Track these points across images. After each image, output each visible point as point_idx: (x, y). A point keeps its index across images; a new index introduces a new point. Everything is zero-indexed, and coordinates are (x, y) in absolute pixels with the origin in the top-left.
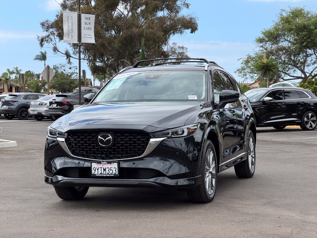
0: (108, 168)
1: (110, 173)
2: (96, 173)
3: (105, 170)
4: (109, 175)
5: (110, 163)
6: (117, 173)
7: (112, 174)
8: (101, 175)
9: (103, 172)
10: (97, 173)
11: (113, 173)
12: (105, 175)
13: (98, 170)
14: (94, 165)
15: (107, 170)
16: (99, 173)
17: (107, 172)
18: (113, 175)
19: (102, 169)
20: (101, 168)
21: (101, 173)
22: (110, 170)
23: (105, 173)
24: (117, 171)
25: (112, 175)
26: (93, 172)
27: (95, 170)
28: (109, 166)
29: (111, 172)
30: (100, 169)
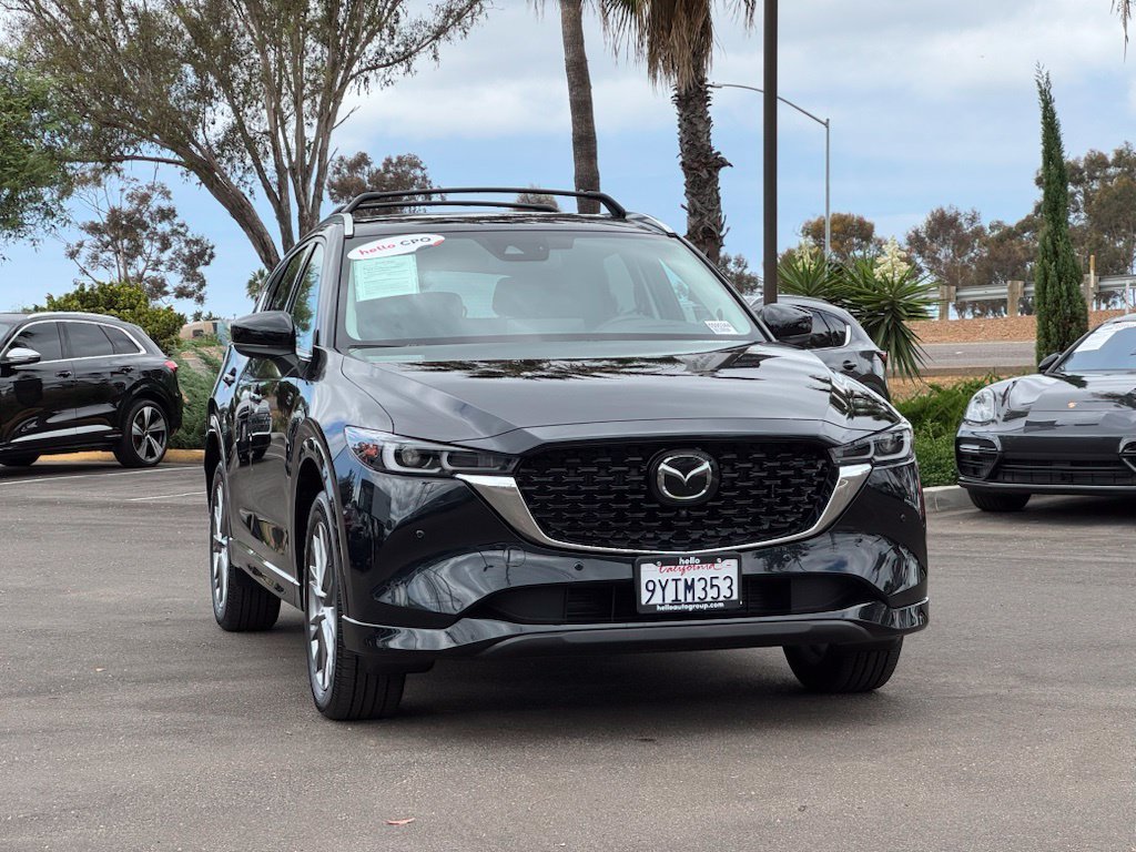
0: (703, 582)
1: (709, 599)
2: (657, 599)
3: (689, 587)
4: (705, 606)
5: (709, 560)
6: (735, 597)
7: (715, 600)
8: (676, 608)
9: (681, 597)
10: (661, 602)
11: (721, 598)
12: (691, 608)
13: (663, 588)
14: (649, 572)
15: (699, 586)
16: (668, 601)
17: (699, 593)
18: (721, 605)
19: (681, 585)
20: (676, 580)
21: (677, 600)
22: (708, 588)
23: (689, 599)
24: (735, 588)
25: (716, 605)
26: (645, 596)
27: (653, 591)
28: (706, 572)
29: (713, 593)
30: (671, 585)
